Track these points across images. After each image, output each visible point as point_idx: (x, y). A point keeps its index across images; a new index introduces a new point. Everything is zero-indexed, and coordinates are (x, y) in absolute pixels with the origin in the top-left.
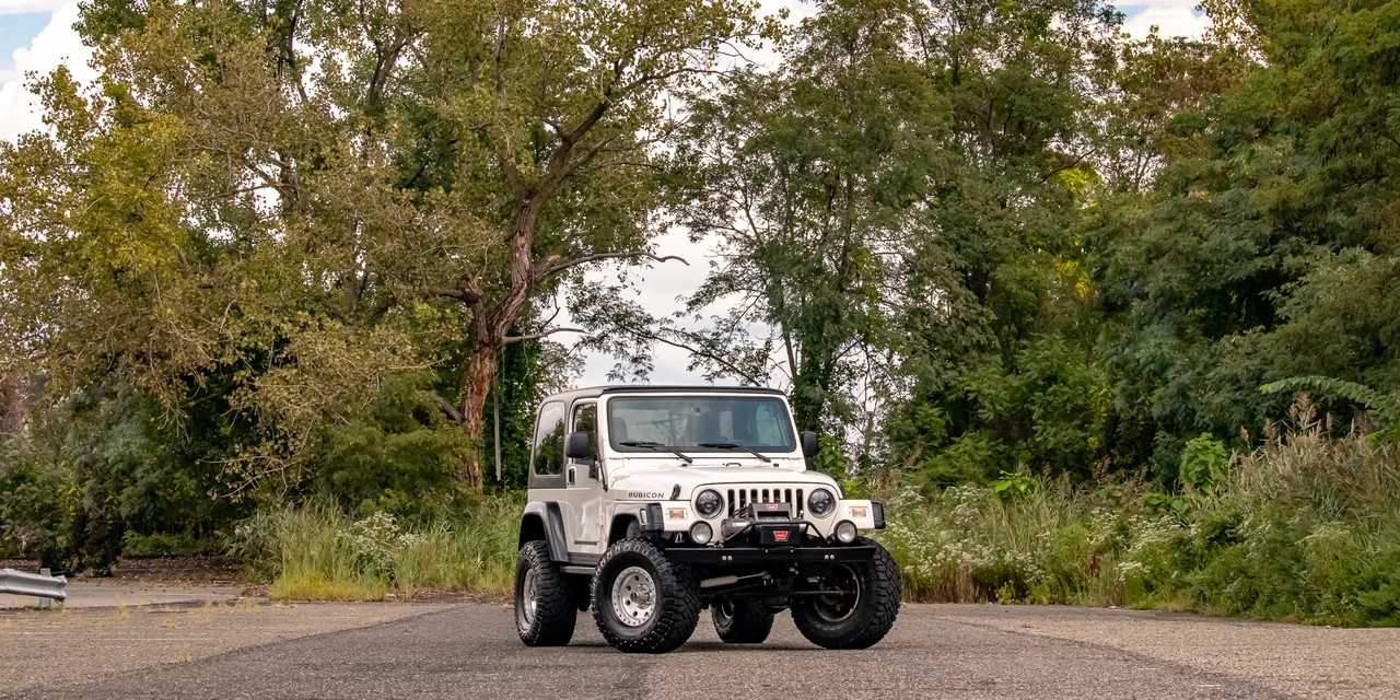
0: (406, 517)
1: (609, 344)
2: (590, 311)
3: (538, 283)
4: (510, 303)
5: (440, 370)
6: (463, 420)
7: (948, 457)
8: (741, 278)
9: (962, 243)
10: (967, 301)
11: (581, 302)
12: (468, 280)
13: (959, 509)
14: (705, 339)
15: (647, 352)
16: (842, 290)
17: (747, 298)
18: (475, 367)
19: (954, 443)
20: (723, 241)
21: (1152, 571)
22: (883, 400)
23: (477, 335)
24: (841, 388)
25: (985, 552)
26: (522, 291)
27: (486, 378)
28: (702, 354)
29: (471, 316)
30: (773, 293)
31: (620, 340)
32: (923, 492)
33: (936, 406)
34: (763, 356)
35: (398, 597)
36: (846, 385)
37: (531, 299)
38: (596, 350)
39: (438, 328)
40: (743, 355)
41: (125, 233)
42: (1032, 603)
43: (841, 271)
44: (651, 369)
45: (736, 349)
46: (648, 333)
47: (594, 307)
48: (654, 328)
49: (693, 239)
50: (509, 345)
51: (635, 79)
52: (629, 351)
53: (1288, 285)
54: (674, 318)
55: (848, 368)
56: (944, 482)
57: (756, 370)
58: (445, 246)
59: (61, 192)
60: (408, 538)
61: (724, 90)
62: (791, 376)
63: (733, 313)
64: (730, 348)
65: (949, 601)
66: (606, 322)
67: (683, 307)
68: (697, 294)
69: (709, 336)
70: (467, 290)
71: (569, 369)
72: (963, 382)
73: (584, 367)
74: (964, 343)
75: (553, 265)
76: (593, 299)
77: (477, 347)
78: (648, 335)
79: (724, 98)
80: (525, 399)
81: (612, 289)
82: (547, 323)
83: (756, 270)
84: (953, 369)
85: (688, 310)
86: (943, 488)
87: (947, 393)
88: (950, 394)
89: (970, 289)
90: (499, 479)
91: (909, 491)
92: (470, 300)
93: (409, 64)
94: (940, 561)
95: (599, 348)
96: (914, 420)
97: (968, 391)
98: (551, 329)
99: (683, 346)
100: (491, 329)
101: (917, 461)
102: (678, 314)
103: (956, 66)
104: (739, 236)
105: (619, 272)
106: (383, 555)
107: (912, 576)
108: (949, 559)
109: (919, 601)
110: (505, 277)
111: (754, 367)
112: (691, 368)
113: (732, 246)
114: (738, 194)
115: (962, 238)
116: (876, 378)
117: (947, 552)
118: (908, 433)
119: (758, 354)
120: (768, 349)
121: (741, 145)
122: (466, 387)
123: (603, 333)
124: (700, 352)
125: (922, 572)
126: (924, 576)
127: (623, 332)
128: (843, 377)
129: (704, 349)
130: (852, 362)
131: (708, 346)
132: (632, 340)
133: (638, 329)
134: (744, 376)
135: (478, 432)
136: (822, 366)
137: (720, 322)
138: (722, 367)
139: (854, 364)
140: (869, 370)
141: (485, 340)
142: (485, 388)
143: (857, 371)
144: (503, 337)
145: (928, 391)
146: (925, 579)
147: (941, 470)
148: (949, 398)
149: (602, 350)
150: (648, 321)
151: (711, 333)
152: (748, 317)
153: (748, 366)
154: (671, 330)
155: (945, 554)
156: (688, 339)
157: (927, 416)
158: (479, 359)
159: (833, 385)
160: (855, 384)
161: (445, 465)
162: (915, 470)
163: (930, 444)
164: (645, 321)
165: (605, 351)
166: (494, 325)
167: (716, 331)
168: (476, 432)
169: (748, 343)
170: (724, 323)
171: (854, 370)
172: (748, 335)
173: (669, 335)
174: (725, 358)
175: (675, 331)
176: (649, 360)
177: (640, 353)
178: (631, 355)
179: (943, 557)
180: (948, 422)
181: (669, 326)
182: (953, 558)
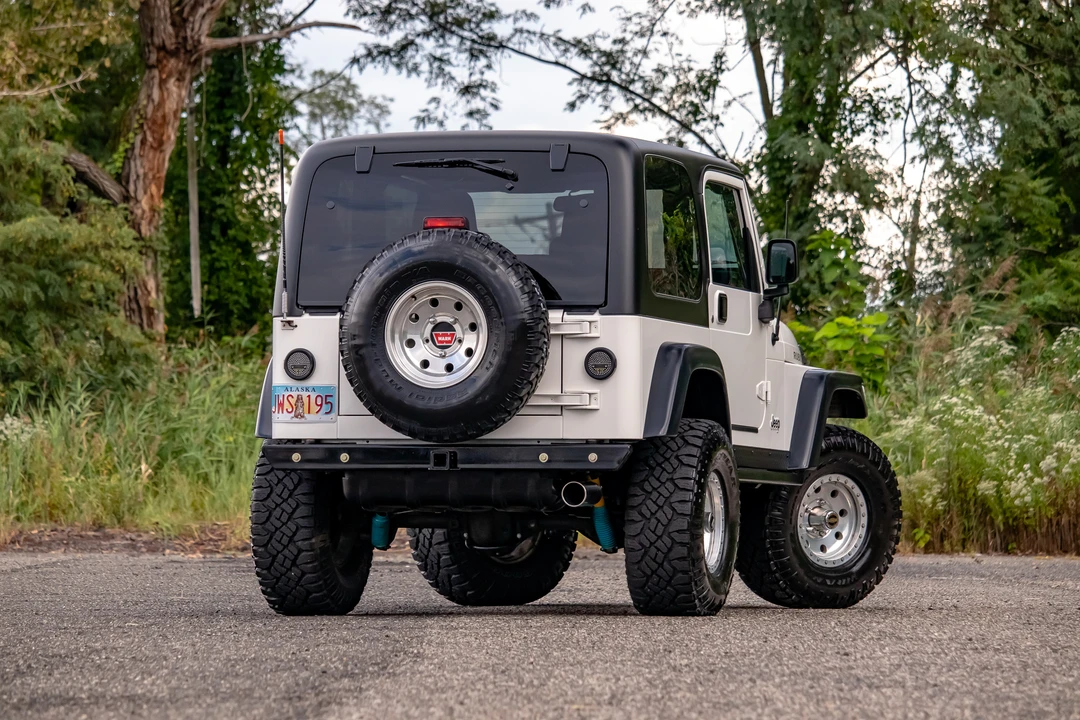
1: (418, 59)
6: (126, 198)
7: (1064, 273)
14: (599, 51)
15: (489, 76)
18: (149, 97)
19: (1075, 247)
22: (938, 163)
23: (152, 34)
24: (857, 140)
27: (172, 118)
28: (593, 79)
31: (438, 53)
32: (1014, 340)
33: (1043, 174)
34: (708, 85)
36: (868, 134)
38: (392, 70)
40: (670, 82)
44: (496, 107)
45: (658, 70)
46: (491, 38)
48: (501, 29)
50: (217, 53)
52: (454, 72)
55: (870, 102)
56: (1056, 321)
57: (696, 110)
60: (8, 426)
62: (762, 119)
65: (1065, 551)
66: (412, 17)
69: (606, 45)
77: (153, 58)
78: (491, 42)
80: (254, 163)
86: (1053, 332)
87: (1063, 151)
88: (1069, 155)
90: (197, 313)
91: (987, 337)
94: (1048, 473)
95: (398, 66)
96: (999, 203)
99: (557, 63)
100: (180, 22)
101: (1005, 279)
107: (992, 503)
108: (1066, 469)
109: (1007, 551)
111: (692, 103)
112: (572, 106)
116: (927, 122)
117: (1061, 456)
118: (985, 228)
119: (700, 78)
120: (719, 70)
122: (131, 135)
123: (406, 37)
124: (589, 75)
125: (1012, 494)
126: (1017, 502)
127: (443, 36)
128: (861, 119)
129: (597, 69)
130: (877, 90)
131: (604, 64)
132: (460, 51)
133: (471, 30)
134: (674, 123)
135: (155, 223)
136: (820, 98)
137: (629, 19)
138: (631, 104)
139: (881, 93)
140: (911, 105)
141: (168, 43)
142: (169, 137)
143: (889, 107)
144: (203, 39)
145: (1026, 146)
146: (1018, 507)
147: (1051, 298)
148: (1068, 161)
149: (404, 71)
150: (491, 16)
151: (610, 40)
152: (681, 9)
153: (680, 102)
154: (534, 33)
155: (1058, 459)
156: (566, 51)
157: (1023, 194)
158: (156, 81)
159: (842, 135)
160: (885, 133)
161: (85, 284)
162: (1001, 298)
163: (1030, 248)
164: (484, 15)
165: (409, 72)
166: (185, 15)
167: (620, 36)
168: (150, 222)
169: (680, 58)
170: (635, 20)
171: (881, 106)
172: (681, 42)
173: (531, 41)
174: (637, 87)
175: (542, 35)
176: (493, 90)
177: (476, 78)
178: (459, 80)
179: (1055, 465)
180: (1064, 206)
181: (531, 26)
182: (1073, 466)
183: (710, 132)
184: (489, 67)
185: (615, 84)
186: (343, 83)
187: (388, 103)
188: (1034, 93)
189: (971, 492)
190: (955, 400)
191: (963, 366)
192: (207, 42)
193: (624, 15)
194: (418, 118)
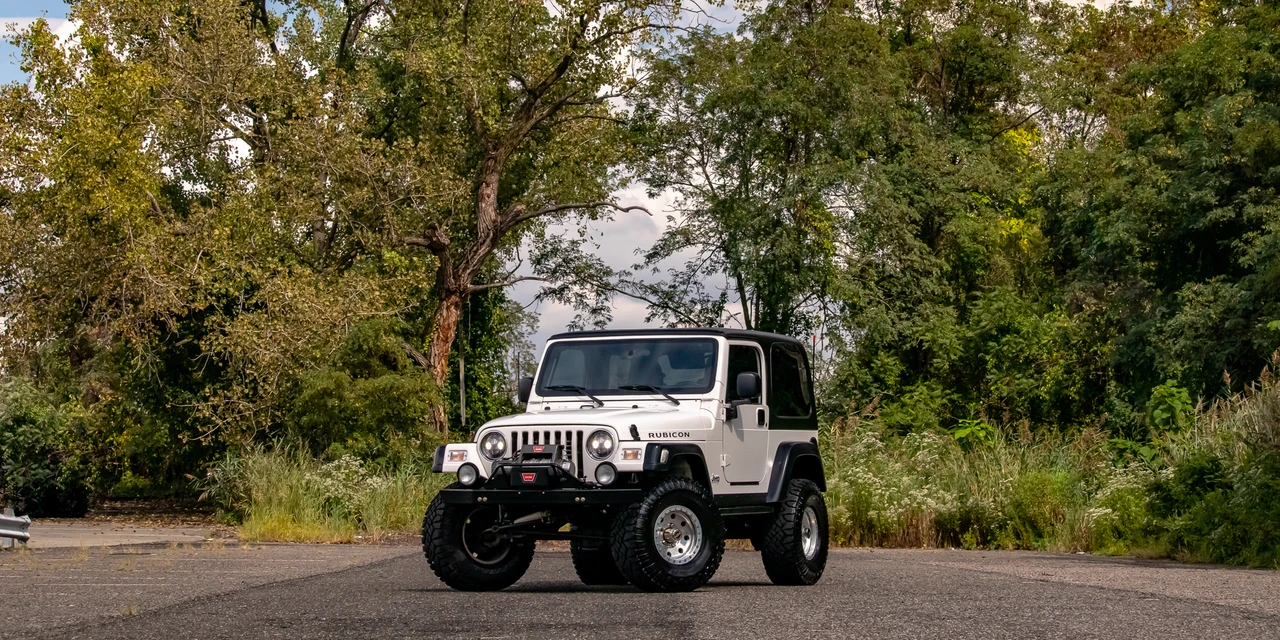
0: (373, 461)
1: (570, 295)
2: (551, 264)
3: (502, 234)
4: (476, 252)
5: (409, 317)
6: (429, 366)
7: (904, 405)
8: (698, 232)
10: (921, 253)
11: (542, 255)
12: (435, 228)
13: (920, 455)
14: (662, 291)
15: (606, 304)
17: (702, 252)
18: (441, 315)
19: (908, 391)
20: (681, 197)
21: (1121, 517)
23: (443, 283)
24: (798, 338)
25: (948, 497)
26: (488, 240)
27: (452, 326)
28: (659, 306)
29: (438, 264)
30: (729, 247)
31: (580, 292)
32: (882, 439)
33: (892, 355)
34: (718, 308)
35: (366, 540)
36: (803, 335)
38: (557, 301)
39: (405, 275)
40: (698, 307)
41: (99, 180)
42: (996, 549)
43: (799, 224)
44: (610, 320)
45: (692, 301)
46: (607, 285)
47: (555, 259)
48: (613, 280)
49: (651, 195)
50: (475, 294)
51: (599, 34)
52: (588, 302)
53: (1250, 234)
54: (632, 270)
55: (805, 318)
56: (904, 430)
57: (712, 322)
58: (413, 196)
59: (38, 139)
60: (375, 481)
61: (682, 50)
63: (689, 267)
64: (687, 299)
65: (912, 546)
66: (567, 274)
67: (641, 259)
68: (655, 248)
69: (666, 288)
70: (434, 239)
71: (524, 325)
72: (917, 332)
73: (538, 324)
74: (918, 293)
75: (518, 215)
76: (555, 251)
77: (444, 294)
78: (608, 287)
79: (683, 58)
80: (489, 348)
81: (573, 242)
82: (511, 273)
83: (713, 224)
84: (907, 319)
85: (647, 263)
86: (902, 435)
87: (902, 342)
88: (905, 344)
89: (923, 242)
90: (464, 424)
91: (869, 438)
92: (436, 248)
93: (379, 25)
94: (905, 507)
95: (560, 299)
96: (870, 369)
97: (923, 341)
98: (513, 279)
99: (641, 298)
100: (457, 277)
101: (875, 409)
103: (908, 27)
104: (698, 192)
105: (579, 227)
106: (351, 498)
107: (875, 522)
108: (914, 505)
109: (882, 546)
110: (471, 227)
111: (709, 318)
112: (648, 319)
113: (689, 201)
114: (695, 151)
115: (915, 192)
117: (912, 498)
118: (864, 382)
119: (714, 305)
120: (724, 302)
121: (699, 103)
122: (432, 334)
123: (564, 284)
124: (657, 303)
125: (886, 517)
126: (888, 521)
127: (582, 284)
128: (800, 327)
129: (661, 300)
131: (665, 298)
132: (592, 291)
133: (598, 281)
135: (444, 379)
136: (780, 316)
137: (677, 275)
138: (678, 318)
139: (810, 314)
140: (825, 320)
141: (451, 287)
142: (451, 335)
143: (814, 321)
144: (468, 286)
145: (883, 341)
146: (889, 524)
147: (900, 417)
148: (904, 347)
149: (563, 301)
150: (608, 273)
151: (668, 286)
152: (704, 270)
154: (630, 283)
156: (646, 291)
158: (445, 307)
160: (812, 334)
161: (412, 410)
162: (873, 418)
163: (885, 392)
164: (604, 273)
165: (565, 302)
166: (460, 273)
167: (673, 284)
168: (441, 378)
169: (704, 295)
170: (680, 276)
171: (810, 321)
172: (703, 287)
173: (628, 287)
174: (682, 310)
175: (634, 283)
176: (608, 311)
177: (600, 305)
178: (591, 306)
179: (909, 503)
180: (902, 371)
181: (628, 279)
182: (918, 503)
188: (887, 314)
189: (865, 516)
190: (858, 469)
191: (859, 453)
192: (470, 287)
193: (675, 273)
194: (570, 325)
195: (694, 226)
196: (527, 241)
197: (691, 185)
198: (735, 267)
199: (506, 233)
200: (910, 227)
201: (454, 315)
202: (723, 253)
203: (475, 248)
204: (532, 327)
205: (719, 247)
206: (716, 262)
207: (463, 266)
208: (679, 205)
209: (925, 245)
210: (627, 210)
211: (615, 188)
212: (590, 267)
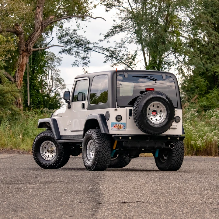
1: (73, 52)
2: (65, 39)
3: (45, 27)
4: (34, 35)
5: (6, 61)
6: (15, 81)
7: (207, 98)
8: (125, 27)
9: (214, 13)
10: (216, 36)
11: (62, 35)
12: (17, 25)
13: (213, 119)
14: (111, 51)
15: (88, 56)
16: (166, 31)
17: (127, 34)
18: (20, 60)
19: (209, 92)
20: (119, 12)
22: (181, 75)
23: (21, 48)
24: (165, 70)
26: (39, 30)
27: (24, 65)
28: (109, 56)
29: (19, 40)
30: (138, 33)
31: (77, 51)
32: (198, 112)
33: (203, 78)
34: (134, 58)
36: (167, 69)
37: (42, 34)
38: (68, 54)
39: (5, 45)
40: (126, 57)
43: (166, 24)
44: (89, 62)
45: (123, 55)
46: (88, 48)
47: (67, 37)
48: (91, 46)
49: (107, 11)
50: (34, 52)
52: (80, 55)
54: (99, 42)
55: (168, 62)
56: (206, 108)
57: (131, 63)
58: (9, 12)
62: (145, 65)
63: (122, 40)
65: (208, 155)
66: (72, 43)
67: (102, 38)
68: (108, 33)
69: (112, 49)
70: (17, 30)
71: (56, 62)
72: (214, 68)
73: (62, 62)
74: (214, 52)
75: (51, 20)
76: (67, 34)
77: (21, 52)
80: (40, 73)
81: (74, 30)
82: (48, 43)
83: (132, 23)
84: (210, 63)
85: (105, 39)
86: (205, 110)
87: (207, 73)
88: (209, 73)
89: (217, 32)
90: (29, 105)
91: (192, 111)
92: (18, 34)
94: (205, 140)
96: (194, 83)
97: (216, 72)
98: (50, 46)
99: (102, 53)
100: (27, 45)
101: (195, 99)
102: (100, 41)
104: (125, 10)
105: (77, 24)
107: (194, 145)
108: (208, 139)
109: (196, 155)
110: (32, 25)
111: (130, 62)
112: (105, 62)
113: (122, 13)
115: (214, 11)
116: (179, 66)
117: (208, 136)
118: (192, 89)
119: (132, 56)
120: (136, 55)
122: (16, 68)
123: (71, 48)
124: (109, 55)
125: (198, 144)
126: (199, 145)
127: (78, 47)
128: (166, 66)
129: (110, 54)
130: (169, 60)
131: (112, 53)
132: (82, 50)
133: (84, 46)
134: (126, 65)
135: (21, 86)
136: (158, 61)
137: (117, 44)
138: (117, 61)
139: (170, 61)
140: (176, 63)
141: (24, 49)
142: (24, 69)
143: (172, 63)
144: (31, 49)
145: (200, 72)
146: (199, 146)
147: (205, 103)
148: (208, 74)
149: (70, 54)
150: (88, 43)
151: (113, 48)
152: (128, 42)
153: (128, 61)
154: (97, 47)
155: (207, 137)
156: (104, 50)
157: (199, 82)
158: (22, 57)
159: (162, 69)
160: (171, 69)
161: (7, 99)
162: (195, 103)
163: (201, 93)
165: (71, 55)
166: (28, 44)
167: (115, 47)
169: (128, 52)
170: (118, 44)
171: (170, 63)
172: (128, 49)
173: (97, 48)
174: (119, 58)
175: (99, 47)
176: (89, 59)
177: (85, 56)
178: (81, 56)
179: (206, 138)
180: (207, 84)
181: (97, 45)
182: (210, 138)
183: (134, 68)
184: (88, 54)
185: (114, 57)
186: (52, 54)
187: (61, 58)
188: (201, 61)
189: (189, 143)
190: (186, 125)
191: (188, 117)
192: (32, 49)
193: (116, 43)
194: (73, 64)
195: (124, 24)
196: (56, 29)
197: (123, 7)
198: (140, 41)
199: (47, 27)
200: (211, 26)
201: (26, 60)
202: (136, 35)
203: (34, 33)
204: (59, 63)
205: (134, 33)
206: (133, 39)
207: (29, 40)
208: (118, 15)
209: (217, 33)
210: (95, 18)
211: (91, 8)
212: (82, 40)
